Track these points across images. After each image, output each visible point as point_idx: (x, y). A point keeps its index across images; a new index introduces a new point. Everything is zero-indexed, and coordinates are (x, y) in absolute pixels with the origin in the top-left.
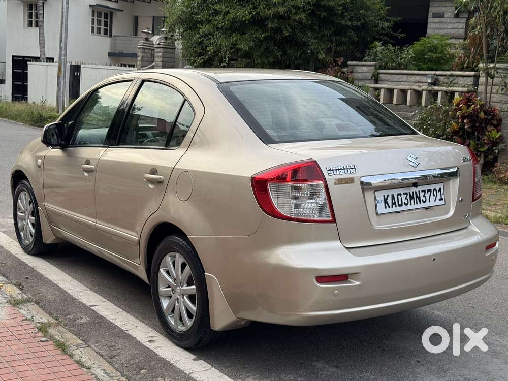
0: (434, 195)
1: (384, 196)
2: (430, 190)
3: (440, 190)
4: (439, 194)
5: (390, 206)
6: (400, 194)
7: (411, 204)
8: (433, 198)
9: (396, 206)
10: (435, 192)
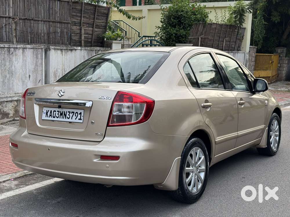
0: (76, 116)
1: (47, 110)
2: (74, 112)
3: (81, 114)
4: (79, 116)
5: (49, 116)
6: (55, 111)
7: (60, 118)
8: (74, 117)
9: (51, 117)
10: (77, 114)
